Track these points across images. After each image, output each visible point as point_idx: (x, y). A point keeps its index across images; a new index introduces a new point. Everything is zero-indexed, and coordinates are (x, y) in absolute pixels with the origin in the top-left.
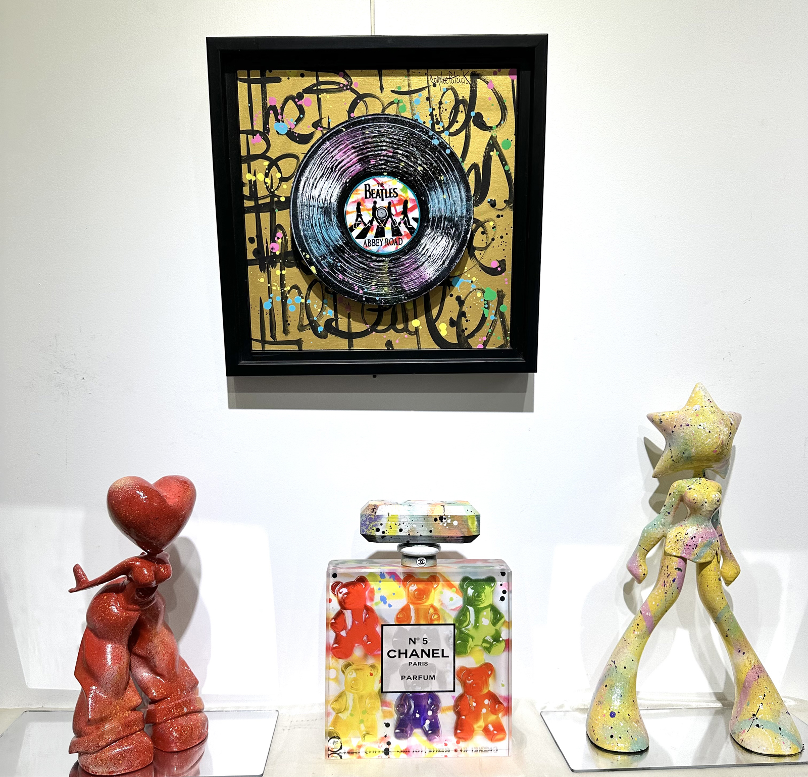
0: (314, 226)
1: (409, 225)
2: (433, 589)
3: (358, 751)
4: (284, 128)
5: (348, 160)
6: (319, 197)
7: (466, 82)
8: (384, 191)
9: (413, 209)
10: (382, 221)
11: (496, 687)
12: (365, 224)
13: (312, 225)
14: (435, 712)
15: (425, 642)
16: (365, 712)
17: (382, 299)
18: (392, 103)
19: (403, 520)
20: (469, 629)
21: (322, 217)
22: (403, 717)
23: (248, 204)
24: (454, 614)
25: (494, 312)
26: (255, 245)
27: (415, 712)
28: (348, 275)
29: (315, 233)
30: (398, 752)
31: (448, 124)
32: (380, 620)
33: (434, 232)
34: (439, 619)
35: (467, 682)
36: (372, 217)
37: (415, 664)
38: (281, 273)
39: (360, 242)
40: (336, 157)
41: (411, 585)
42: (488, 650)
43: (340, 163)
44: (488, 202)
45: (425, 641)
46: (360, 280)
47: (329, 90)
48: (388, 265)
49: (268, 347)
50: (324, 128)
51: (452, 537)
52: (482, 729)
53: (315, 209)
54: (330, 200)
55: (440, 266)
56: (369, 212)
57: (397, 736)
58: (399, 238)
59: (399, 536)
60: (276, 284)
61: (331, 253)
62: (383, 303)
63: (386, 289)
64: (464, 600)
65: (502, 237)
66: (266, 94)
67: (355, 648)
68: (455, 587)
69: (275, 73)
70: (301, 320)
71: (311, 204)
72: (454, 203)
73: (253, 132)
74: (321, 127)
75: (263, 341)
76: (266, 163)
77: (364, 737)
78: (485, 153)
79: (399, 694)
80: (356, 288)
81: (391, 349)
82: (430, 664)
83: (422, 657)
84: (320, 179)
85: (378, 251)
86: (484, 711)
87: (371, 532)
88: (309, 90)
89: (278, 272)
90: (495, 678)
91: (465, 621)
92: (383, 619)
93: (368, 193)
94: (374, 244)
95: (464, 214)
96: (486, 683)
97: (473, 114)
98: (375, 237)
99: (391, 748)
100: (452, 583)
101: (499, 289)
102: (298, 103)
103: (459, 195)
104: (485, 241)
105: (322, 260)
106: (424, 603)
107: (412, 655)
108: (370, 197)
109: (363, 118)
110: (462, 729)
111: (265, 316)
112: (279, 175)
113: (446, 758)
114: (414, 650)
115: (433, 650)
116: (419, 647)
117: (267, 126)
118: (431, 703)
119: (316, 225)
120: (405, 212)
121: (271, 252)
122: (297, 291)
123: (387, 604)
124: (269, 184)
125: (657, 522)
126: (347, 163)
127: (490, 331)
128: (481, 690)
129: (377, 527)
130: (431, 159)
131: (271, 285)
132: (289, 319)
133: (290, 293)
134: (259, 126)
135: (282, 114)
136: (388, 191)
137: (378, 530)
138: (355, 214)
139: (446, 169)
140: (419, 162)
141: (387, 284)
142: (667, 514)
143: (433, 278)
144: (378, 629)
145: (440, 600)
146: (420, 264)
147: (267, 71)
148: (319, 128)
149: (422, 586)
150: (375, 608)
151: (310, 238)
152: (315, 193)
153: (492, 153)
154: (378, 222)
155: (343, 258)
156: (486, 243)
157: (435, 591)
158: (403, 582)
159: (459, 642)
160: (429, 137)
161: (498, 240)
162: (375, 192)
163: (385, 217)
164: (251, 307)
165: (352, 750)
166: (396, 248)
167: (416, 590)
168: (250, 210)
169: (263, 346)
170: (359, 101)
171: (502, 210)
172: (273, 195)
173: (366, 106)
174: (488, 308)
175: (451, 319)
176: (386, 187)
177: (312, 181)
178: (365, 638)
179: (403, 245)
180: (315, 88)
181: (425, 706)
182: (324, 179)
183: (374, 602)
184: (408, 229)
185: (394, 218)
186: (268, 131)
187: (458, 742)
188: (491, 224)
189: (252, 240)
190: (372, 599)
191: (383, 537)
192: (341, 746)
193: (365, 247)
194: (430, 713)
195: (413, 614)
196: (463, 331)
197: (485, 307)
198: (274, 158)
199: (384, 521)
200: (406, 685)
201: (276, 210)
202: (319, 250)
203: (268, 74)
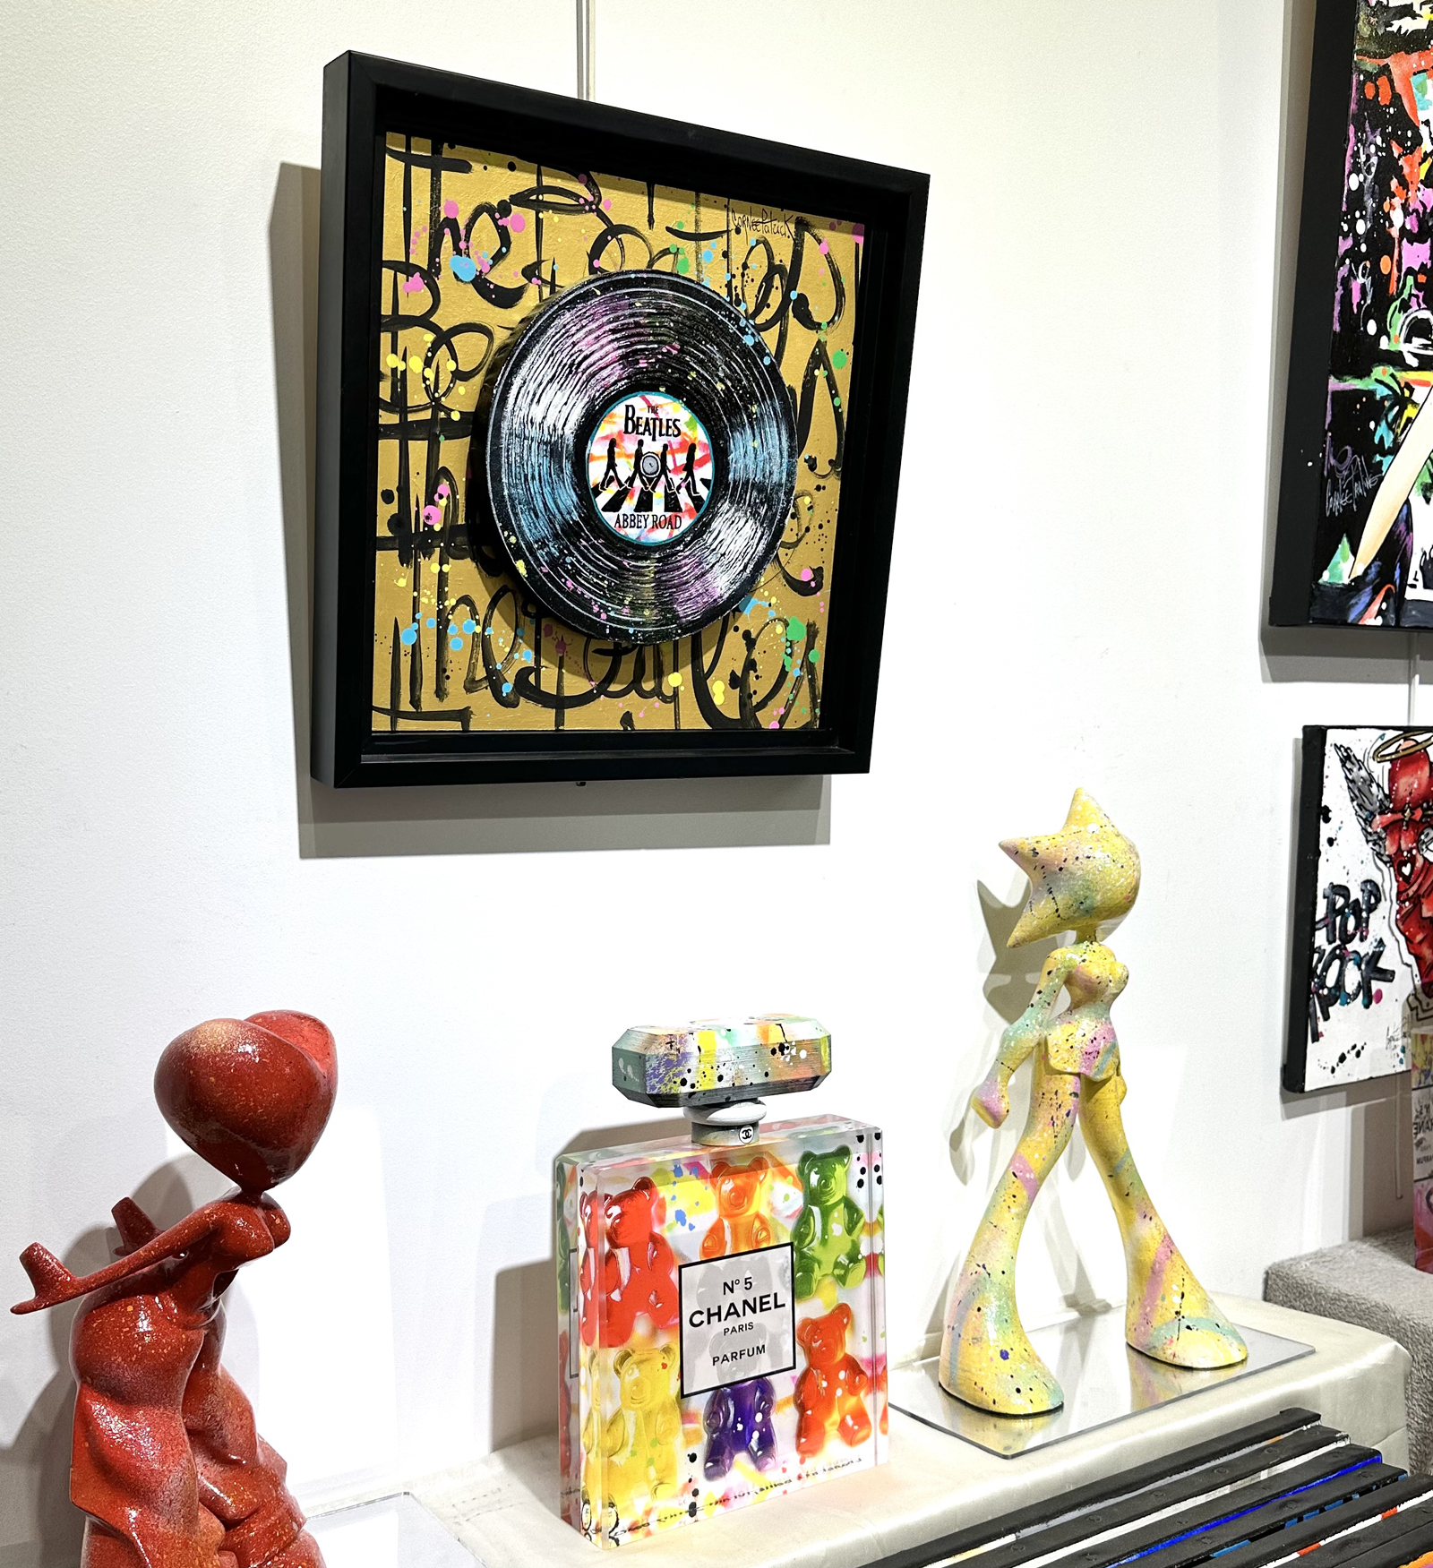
0: (529, 479)
1: (695, 492)
2: (758, 1185)
3: (645, 1522)
4: (469, 267)
5: (602, 353)
6: (542, 422)
7: (788, 234)
8: (658, 422)
9: (703, 462)
10: (650, 480)
11: (856, 1346)
12: (620, 484)
13: (526, 476)
14: (766, 1413)
15: (748, 1286)
16: (656, 1442)
17: (639, 632)
18: (665, 252)
19: (723, 1059)
20: (814, 1248)
21: (546, 462)
22: (717, 1437)
23: (387, 418)
24: (790, 1225)
25: (799, 662)
26: (393, 508)
27: (735, 1422)
28: (583, 582)
29: (531, 494)
30: (711, 1504)
31: (754, 308)
32: (675, 1256)
33: (733, 510)
34: (768, 1238)
35: (814, 1345)
36: (633, 470)
37: (734, 1329)
38: (441, 569)
39: (610, 518)
40: (579, 344)
41: (723, 1182)
42: (842, 1279)
43: (586, 358)
44: (806, 461)
45: (748, 1284)
46: (604, 592)
47: (558, 206)
48: (656, 567)
49: (404, 725)
50: (544, 281)
51: (797, 1080)
52: (836, 1427)
53: (534, 446)
54: (563, 429)
55: (738, 574)
56: (630, 460)
57: (710, 1475)
58: (676, 516)
59: (716, 1090)
60: (429, 593)
61: (556, 536)
62: (640, 640)
63: (647, 613)
64: (805, 1195)
65: (821, 527)
66: (440, 192)
67: (636, 1321)
68: (793, 1176)
69: (460, 152)
70: (472, 668)
71: (527, 434)
72: (770, 458)
73: (407, 268)
74: (539, 278)
75: (395, 713)
76: (429, 337)
77: (655, 1492)
78: (807, 369)
79: (711, 1393)
80: (596, 609)
81: (629, 729)
82: (758, 1325)
83: (744, 1315)
84: (547, 385)
85: (638, 538)
86: (839, 1392)
87: (670, 1089)
88: (521, 199)
89: (435, 568)
90: (853, 1328)
91: (808, 1235)
92: (682, 1256)
93: (630, 422)
94: (632, 522)
95: (784, 481)
96: (841, 1341)
97: (794, 295)
98: (636, 510)
99: (699, 1501)
100: (787, 1167)
101: (811, 621)
102: (500, 223)
103: (778, 443)
104: (795, 531)
105: (538, 549)
106: (742, 1214)
107: (729, 1314)
108: (633, 432)
109: (633, 276)
110: (808, 1433)
111: (402, 658)
112: (451, 366)
113: (786, 1496)
114: (732, 1305)
115: (761, 1298)
116: (738, 1296)
117: (437, 260)
118: (760, 1398)
119: (533, 478)
120: (689, 468)
121: (425, 525)
122: (468, 608)
123: (687, 1225)
124: (431, 382)
125: (1031, 1020)
126: (598, 360)
127: (791, 697)
128: (833, 1355)
129: (681, 1077)
130: (739, 371)
131: (419, 594)
132: (449, 667)
133: (456, 612)
134: (420, 258)
135: (467, 239)
136: (664, 423)
137: (684, 1082)
138: (605, 462)
139: (762, 393)
140: (722, 375)
141: (650, 604)
142: (1046, 1005)
143: (726, 595)
144: (674, 1276)
145: (769, 1203)
146: (708, 567)
147: (446, 145)
148: (534, 280)
149: (740, 1181)
150: (667, 1235)
151: (520, 504)
152: (537, 412)
153: (817, 372)
154: (643, 481)
155: (578, 549)
156: (797, 535)
157: (761, 1188)
158: (711, 1178)
159: (800, 1274)
160: (740, 329)
161: (814, 531)
162: (642, 422)
163: (655, 473)
164: (375, 638)
165: (635, 1523)
166: (671, 534)
167: (731, 1191)
168: (389, 431)
169: (393, 723)
170: (609, 238)
171: (824, 477)
172: (436, 405)
173: (622, 248)
174: (790, 655)
175: (733, 673)
176: (662, 415)
177: (532, 387)
178: (652, 1297)
179: (682, 529)
180: (534, 197)
181: (751, 1405)
182: (556, 386)
183: (667, 1224)
184: (693, 499)
185: (670, 475)
186: (438, 270)
187: (802, 1461)
188: (807, 500)
189: (388, 497)
190: (662, 1220)
191: (691, 1095)
192: (618, 1519)
193: (616, 529)
194: (759, 1417)
195: (728, 1236)
196: (750, 696)
197: (786, 653)
198: (445, 328)
199: (692, 1063)
200: (721, 1374)
201: (442, 438)
202: (536, 528)
203: (447, 152)
